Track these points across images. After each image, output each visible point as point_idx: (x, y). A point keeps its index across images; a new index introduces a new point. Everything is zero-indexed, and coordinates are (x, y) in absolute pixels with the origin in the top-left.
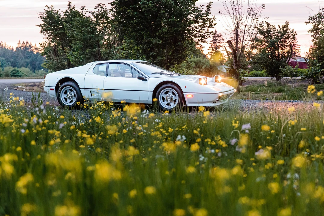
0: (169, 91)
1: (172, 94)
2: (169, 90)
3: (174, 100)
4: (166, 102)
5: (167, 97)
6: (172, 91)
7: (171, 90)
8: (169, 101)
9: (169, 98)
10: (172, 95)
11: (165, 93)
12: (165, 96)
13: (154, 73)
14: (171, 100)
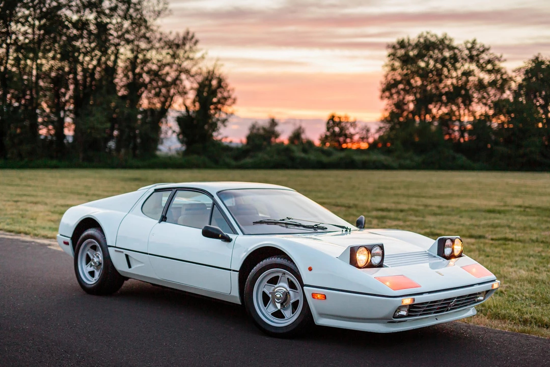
0: (278, 277)
1: (286, 285)
2: (280, 275)
3: (292, 301)
4: (271, 309)
5: (273, 293)
6: (287, 276)
7: (284, 274)
8: (279, 306)
9: (278, 296)
10: (289, 289)
11: (268, 282)
12: (268, 289)
13: (261, 222)
14: (284, 302)
